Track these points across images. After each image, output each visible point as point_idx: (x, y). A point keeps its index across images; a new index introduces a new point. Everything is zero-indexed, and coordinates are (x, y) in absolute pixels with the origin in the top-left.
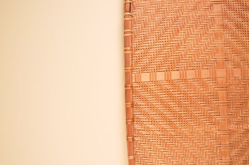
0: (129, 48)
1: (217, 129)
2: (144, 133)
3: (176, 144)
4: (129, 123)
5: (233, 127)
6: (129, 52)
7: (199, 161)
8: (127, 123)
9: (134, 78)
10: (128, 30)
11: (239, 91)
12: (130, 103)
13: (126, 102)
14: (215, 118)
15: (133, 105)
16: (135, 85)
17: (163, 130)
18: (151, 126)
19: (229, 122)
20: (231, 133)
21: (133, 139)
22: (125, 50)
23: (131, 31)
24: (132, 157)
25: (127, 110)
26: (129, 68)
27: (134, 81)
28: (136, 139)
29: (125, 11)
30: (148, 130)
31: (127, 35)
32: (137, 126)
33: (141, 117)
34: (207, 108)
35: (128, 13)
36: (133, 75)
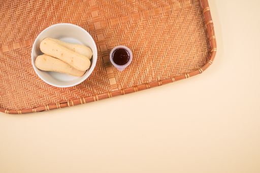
0: (94, 98)
1: (139, 21)
2: (153, 74)
3: (157, 48)
4: (149, 86)
5: (136, 10)
6: (97, 97)
7: (166, 29)
8: (149, 88)
9: (115, 90)
10: (81, 101)
11: (108, 10)
12: (135, 89)
13: (134, 92)
14: (132, 23)
15: (135, 86)
16: (120, 88)
17: (148, 61)
18: (148, 70)
19: (133, 13)
20: (141, 10)
21: (160, 81)
22: (96, 100)
23: (81, 99)
24: (173, 79)
25: (139, 90)
26: (109, 94)
27: (117, 89)
28: (159, 79)
29: (67, 106)
30: (151, 71)
31: (85, 101)
32: (150, 80)
33: (142, 78)
34: (126, 31)
35: (68, 104)
36: (113, 90)
